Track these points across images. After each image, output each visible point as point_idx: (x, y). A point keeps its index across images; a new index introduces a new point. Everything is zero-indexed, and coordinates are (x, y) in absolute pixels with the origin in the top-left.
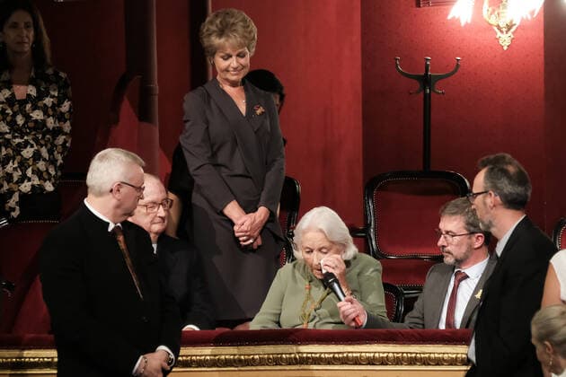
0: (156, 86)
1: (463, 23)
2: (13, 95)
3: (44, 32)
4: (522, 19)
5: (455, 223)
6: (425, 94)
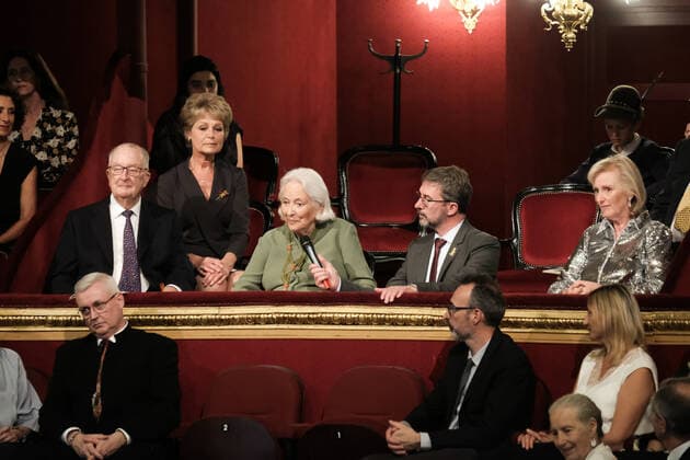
0: (145, 64)
1: (431, 9)
2: (21, 136)
4: (486, 6)
5: (434, 189)
6: (396, 74)
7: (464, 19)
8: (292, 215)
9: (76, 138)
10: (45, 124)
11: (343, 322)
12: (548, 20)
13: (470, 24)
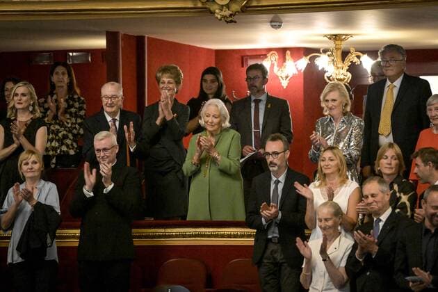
3: (74, 76)
4: (293, 74)
7: (282, 81)
9: (85, 110)
10: (70, 101)
11: (229, 236)
12: (328, 81)
13: (285, 83)
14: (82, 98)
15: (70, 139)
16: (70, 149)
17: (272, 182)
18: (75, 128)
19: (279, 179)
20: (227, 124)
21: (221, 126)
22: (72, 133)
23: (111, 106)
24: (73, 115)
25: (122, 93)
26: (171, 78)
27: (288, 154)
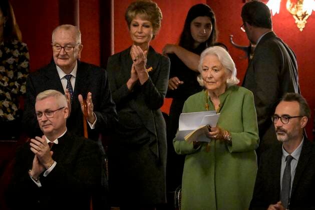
7: (297, 21)
8: (211, 78)
10: (6, 48)
13: (301, 24)
14: (24, 44)
15: (8, 100)
16: (8, 113)
17: (283, 160)
18: (15, 87)
19: (292, 155)
20: (234, 79)
21: (226, 82)
22: (10, 92)
23: (64, 58)
24: (11, 67)
25: (80, 41)
26: (148, 19)
27: (304, 121)
